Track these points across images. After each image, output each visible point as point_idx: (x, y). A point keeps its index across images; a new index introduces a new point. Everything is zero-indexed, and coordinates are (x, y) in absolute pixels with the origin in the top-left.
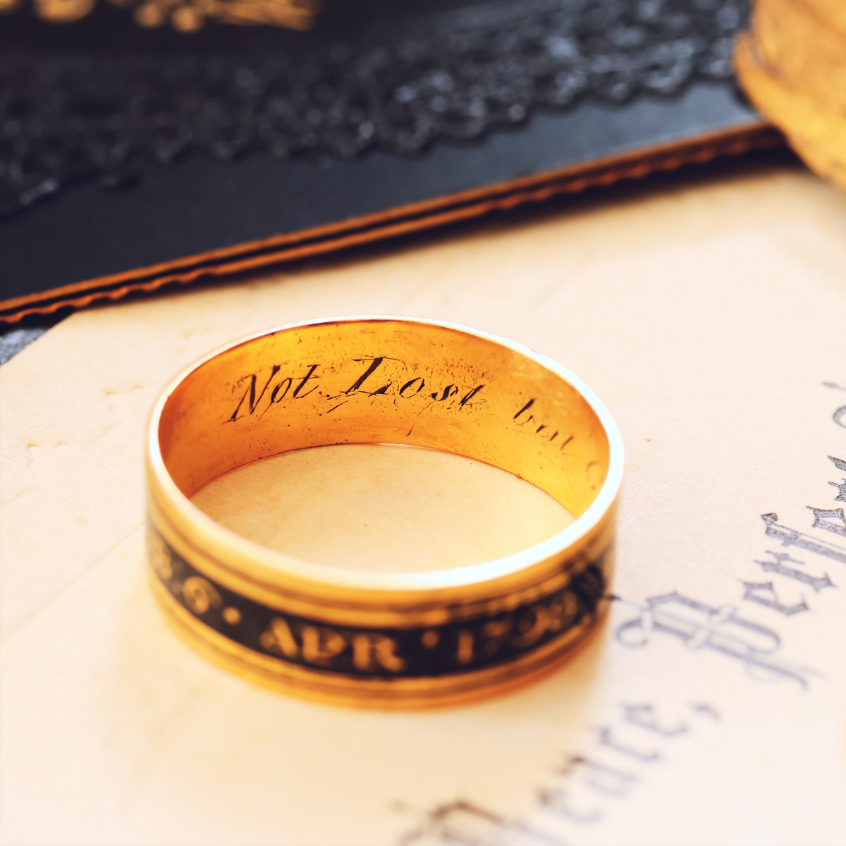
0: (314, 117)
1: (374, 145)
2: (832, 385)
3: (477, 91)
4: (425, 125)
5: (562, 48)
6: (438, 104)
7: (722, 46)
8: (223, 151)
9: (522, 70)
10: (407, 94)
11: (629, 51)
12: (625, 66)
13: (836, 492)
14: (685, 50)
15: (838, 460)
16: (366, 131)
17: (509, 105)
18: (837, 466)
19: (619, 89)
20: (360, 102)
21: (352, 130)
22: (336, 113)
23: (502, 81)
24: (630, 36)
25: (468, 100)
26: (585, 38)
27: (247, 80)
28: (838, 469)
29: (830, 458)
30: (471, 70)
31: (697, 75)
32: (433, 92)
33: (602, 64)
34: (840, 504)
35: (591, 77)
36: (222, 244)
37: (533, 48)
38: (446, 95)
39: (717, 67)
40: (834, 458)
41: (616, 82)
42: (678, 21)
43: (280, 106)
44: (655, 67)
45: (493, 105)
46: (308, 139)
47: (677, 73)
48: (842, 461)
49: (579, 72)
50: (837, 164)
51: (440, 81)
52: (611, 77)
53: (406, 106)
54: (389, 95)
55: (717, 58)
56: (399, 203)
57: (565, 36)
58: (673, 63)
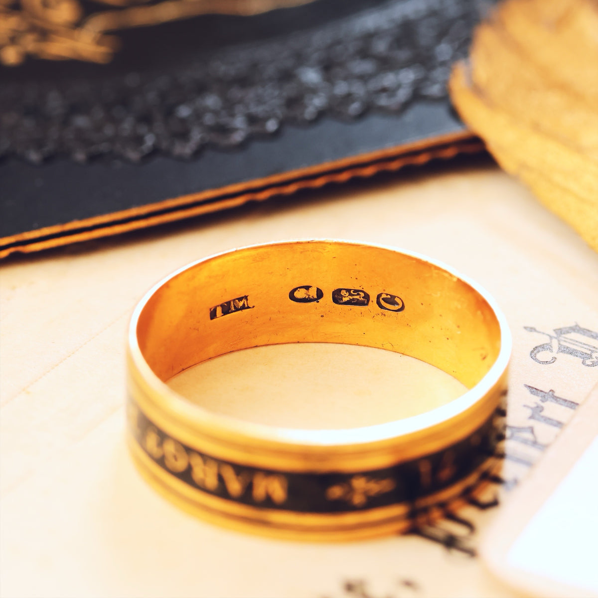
0: (109, 131)
1: (155, 151)
2: (532, 329)
3: (239, 109)
4: (196, 136)
5: (311, 76)
6: (209, 119)
7: (438, 73)
8: (34, 156)
9: (276, 93)
10: (184, 111)
11: (364, 78)
12: (359, 89)
13: (529, 412)
14: (408, 76)
15: (533, 388)
16: (150, 141)
17: (266, 119)
18: (532, 392)
19: (354, 107)
20: (146, 119)
21: (138, 140)
22: (127, 126)
23: (260, 101)
24: (365, 67)
25: (232, 115)
26: (328, 67)
27: (55, 102)
28: (532, 395)
29: (526, 386)
30: (236, 93)
31: (417, 96)
32: (206, 110)
33: (341, 88)
34: (532, 423)
35: (332, 98)
36: (30, 229)
37: (287, 76)
38: (216, 113)
39: (434, 90)
40: (529, 386)
41: (353, 101)
42: (403, 55)
43: (81, 121)
44: (384, 90)
45: (252, 120)
46: (104, 147)
47: (403, 94)
48: (535, 389)
49: (322, 94)
50: (524, 166)
51: (211, 101)
52: (348, 98)
53: (183, 121)
54: (169, 112)
55: (434, 82)
56: (174, 196)
57: (312, 66)
58: (399, 86)
